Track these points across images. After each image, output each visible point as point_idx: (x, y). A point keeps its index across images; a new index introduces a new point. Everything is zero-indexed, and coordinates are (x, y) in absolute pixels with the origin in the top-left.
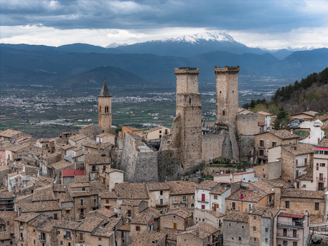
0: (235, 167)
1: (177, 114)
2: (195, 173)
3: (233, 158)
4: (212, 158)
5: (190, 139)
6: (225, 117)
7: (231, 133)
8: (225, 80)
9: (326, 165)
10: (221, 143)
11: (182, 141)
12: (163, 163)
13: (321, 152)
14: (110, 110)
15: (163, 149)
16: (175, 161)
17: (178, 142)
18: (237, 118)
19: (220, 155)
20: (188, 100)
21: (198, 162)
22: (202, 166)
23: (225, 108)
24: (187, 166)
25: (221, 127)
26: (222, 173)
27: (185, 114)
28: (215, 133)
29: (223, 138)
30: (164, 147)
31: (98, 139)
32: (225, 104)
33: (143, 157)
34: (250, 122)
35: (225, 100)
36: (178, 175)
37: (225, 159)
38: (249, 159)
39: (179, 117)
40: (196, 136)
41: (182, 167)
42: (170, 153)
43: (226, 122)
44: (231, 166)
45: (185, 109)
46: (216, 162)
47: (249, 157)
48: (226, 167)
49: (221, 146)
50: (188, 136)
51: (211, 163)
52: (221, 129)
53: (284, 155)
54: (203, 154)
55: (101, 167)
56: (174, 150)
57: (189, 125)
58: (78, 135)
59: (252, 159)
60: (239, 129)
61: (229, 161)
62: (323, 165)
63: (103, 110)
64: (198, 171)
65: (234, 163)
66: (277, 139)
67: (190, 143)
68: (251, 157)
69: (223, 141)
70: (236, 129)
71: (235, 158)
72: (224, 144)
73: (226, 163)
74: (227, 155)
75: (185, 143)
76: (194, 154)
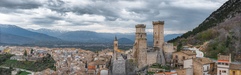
0: (164, 68)
1: (135, 42)
2: (143, 70)
3: (162, 64)
4: (152, 64)
5: (142, 54)
6: (158, 44)
7: (161, 51)
8: (158, 27)
9: (227, 72)
10: (156, 57)
11: (138, 55)
12: (128, 65)
13: (223, 64)
14: (117, 45)
15: (128, 59)
16: (134, 65)
17: (136, 56)
18: (163, 45)
19: (156, 62)
20: (140, 35)
21: (145, 65)
22: (147, 67)
23: (158, 40)
24: (140, 67)
25: (156, 49)
26: (157, 71)
27: (139, 42)
28: (153, 52)
29: (157, 54)
30: (129, 58)
31: (107, 53)
32: (158, 38)
33: (118, 62)
34: (170, 47)
35: (158, 37)
36: (136, 71)
37: (158, 64)
38: (170, 65)
39: (136, 43)
40: (144, 53)
41: (138, 67)
42: (132, 61)
43: (158, 47)
44: (161, 68)
45: (139, 40)
46: (154, 66)
47: (170, 63)
48: (159, 68)
49: (156, 58)
50: (140, 53)
51: (151, 66)
52: (156, 50)
53: (195, 64)
54: (148, 61)
55: (101, 66)
56: (134, 59)
57: (141, 47)
58: (101, 52)
59: (172, 64)
60: (164, 50)
61: (160, 65)
62: (225, 72)
63: (115, 45)
64: (145, 69)
65: (163, 66)
66: (185, 55)
67: (141, 56)
68: (172, 63)
69: (157, 55)
70: (163, 50)
71: (163, 64)
72: (158, 57)
73: (159, 66)
74: (159, 62)
75: (139, 56)
76: (143, 61)
